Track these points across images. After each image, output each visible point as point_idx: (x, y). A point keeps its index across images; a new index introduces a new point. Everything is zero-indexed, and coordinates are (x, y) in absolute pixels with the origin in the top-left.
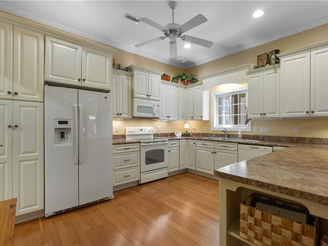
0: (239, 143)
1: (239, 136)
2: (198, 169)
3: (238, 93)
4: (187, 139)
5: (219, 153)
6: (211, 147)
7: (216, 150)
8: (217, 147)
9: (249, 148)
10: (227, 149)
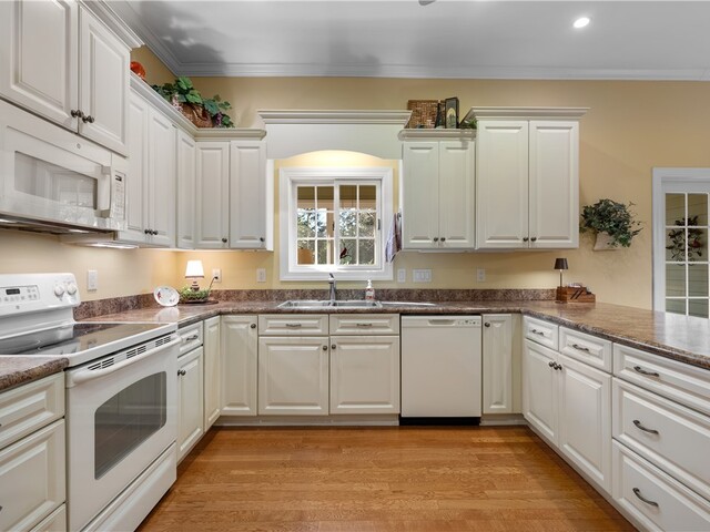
0: (404, 313)
1: (368, 293)
2: (268, 409)
3: (358, 184)
4: (220, 314)
5: (343, 347)
6: (319, 331)
7: (334, 341)
8: (339, 331)
9: (430, 325)
10: (370, 331)
